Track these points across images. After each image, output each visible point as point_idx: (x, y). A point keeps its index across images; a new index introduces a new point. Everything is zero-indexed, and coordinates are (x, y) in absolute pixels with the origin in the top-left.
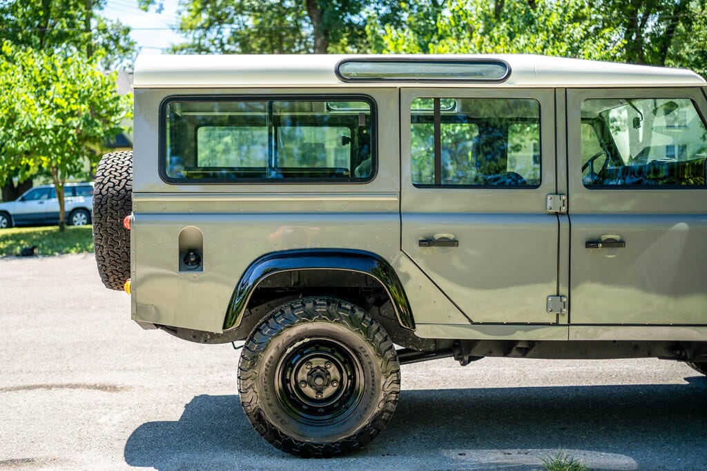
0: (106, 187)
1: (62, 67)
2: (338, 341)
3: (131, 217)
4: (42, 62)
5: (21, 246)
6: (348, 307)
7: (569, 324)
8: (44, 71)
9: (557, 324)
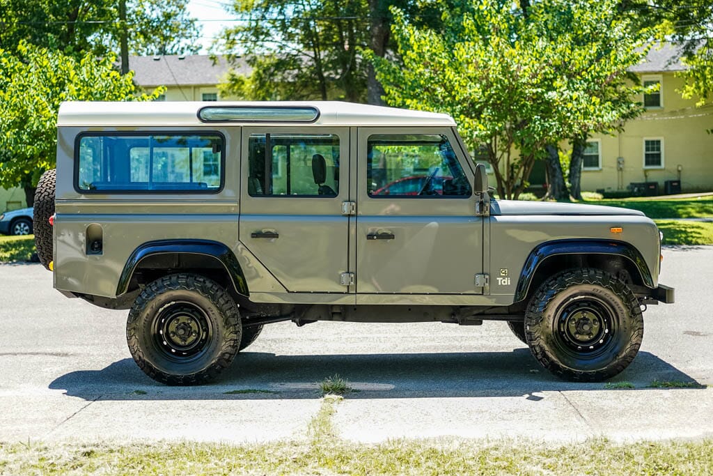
0: (43, 195)
1: (74, 69)
2: (198, 305)
3: (54, 216)
4: (56, 63)
5: (32, 252)
6: (202, 280)
7: (356, 293)
8: (59, 72)
9: (348, 293)
